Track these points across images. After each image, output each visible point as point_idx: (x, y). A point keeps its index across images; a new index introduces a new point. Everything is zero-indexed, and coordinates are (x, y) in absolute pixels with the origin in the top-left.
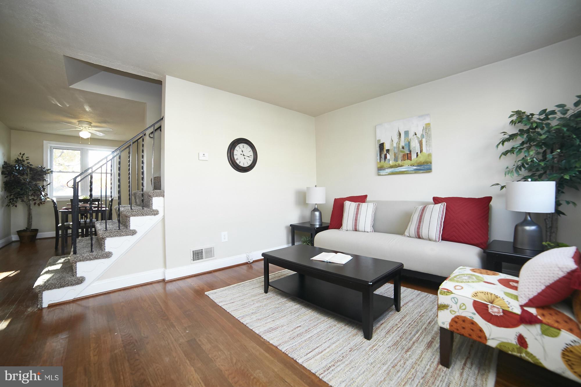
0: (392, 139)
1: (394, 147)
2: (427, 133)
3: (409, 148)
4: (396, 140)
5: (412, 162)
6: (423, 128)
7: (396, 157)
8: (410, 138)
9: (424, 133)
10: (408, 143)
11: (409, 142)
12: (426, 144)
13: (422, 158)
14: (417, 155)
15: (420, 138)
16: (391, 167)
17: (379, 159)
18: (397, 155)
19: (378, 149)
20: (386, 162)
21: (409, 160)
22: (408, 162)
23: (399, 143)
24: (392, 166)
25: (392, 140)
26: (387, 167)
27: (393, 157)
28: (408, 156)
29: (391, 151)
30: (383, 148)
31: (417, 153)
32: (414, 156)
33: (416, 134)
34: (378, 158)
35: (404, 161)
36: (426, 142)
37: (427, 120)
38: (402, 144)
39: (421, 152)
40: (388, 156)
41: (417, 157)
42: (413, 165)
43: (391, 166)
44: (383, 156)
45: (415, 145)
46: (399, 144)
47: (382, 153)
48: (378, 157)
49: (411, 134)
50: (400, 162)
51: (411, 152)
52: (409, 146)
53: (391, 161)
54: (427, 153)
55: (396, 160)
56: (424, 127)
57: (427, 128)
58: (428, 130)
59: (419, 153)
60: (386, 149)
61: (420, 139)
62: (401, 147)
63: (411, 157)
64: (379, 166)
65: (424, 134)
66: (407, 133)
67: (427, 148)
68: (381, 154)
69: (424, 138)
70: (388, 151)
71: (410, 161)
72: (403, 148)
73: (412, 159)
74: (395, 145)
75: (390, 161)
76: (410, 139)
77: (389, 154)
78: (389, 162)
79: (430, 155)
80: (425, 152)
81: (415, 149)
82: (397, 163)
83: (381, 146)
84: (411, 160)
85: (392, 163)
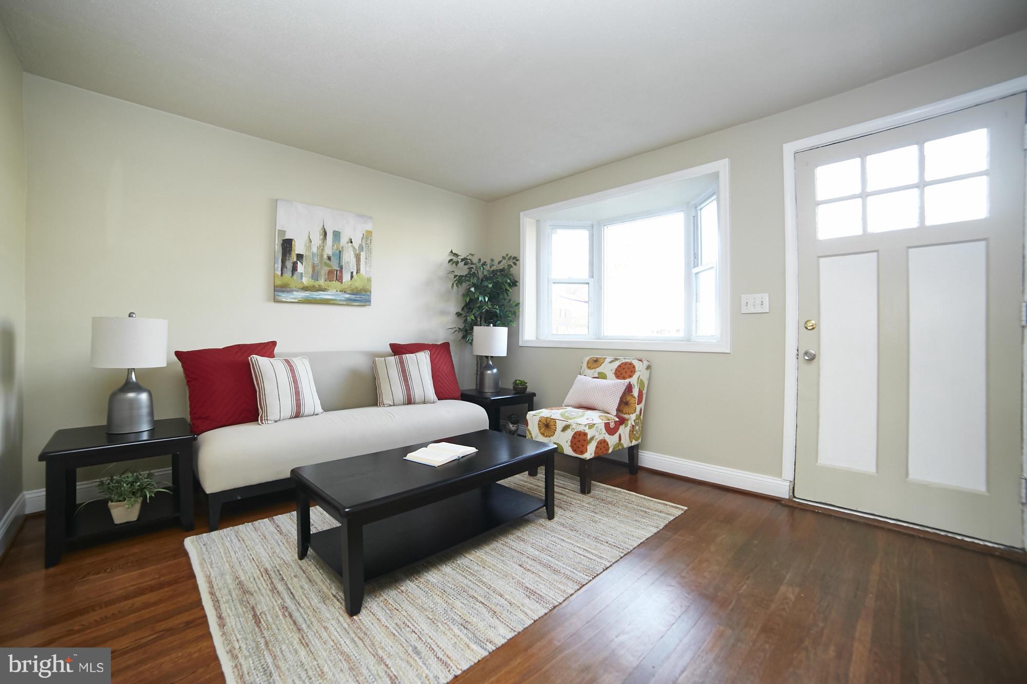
0: (309, 236)
1: (313, 254)
2: (367, 245)
3: (339, 261)
4: (317, 240)
5: (344, 286)
6: (362, 236)
7: (316, 271)
8: (341, 245)
9: (363, 244)
10: (338, 252)
11: (340, 251)
12: (366, 262)
13: (358, 283)
14: (352, 277)
15: (357, 249)
16: (305, 289)
17: (280, 269)
18: (317, 269)
19: (278, 248)
20: (295, 277)
21: (338, 281)
22: (335, 283)
23: (322, 248)
24: (307, 287)
25: (310, 239)
26: (296, 287)
27: (310, 271)
28: (336, 275)
29: (306, 259)
30: (291, 250)
31: (352, 273)
32: (346, 277)
33: (351, 242)
34: (278, 267)
35: (330, 281)
36: (366, 259)
37: (369, 226)
38: (328, 251)
39: (357, 273)
40: (300, 268)
41: (351, 279)
42: (345, 292)
43: (304, 287)
44: (289, 265)
45: (349, 258)
46: (323, 250)
47: (288, 258)
48: (278, 264)
49: (344, 240)
50: (322, 282)
51: (341, 268)
52: (340, 257)
53: (305, 277)
54: (366, 277)
55: (315, 276)
56: (363, 234)
57: (368, 236)
58: (369, 241)
59: (355, 273)
60: (297, 252)
61: (357, 252)
62: (325, 257)
63: (342, 277)
64: (278, 282)
65: (364, 246)
66: (337, 235)
67: (366, 267)
68: (286, 260)
69: (363, 251)
70: (300, 257)
71: (340, 283)
72: (329, 258)
73: (344, 281)
74: (315, 250)
75: (303, 278)
76: (343, 247)
77: (302, 264)
78: (302, 278)
79: (369, 280)
80: (364, 274)
81: (349, 266)
82: (316, 284)
83: (287, 245)
84: (342, 283)
85: (306, 281)
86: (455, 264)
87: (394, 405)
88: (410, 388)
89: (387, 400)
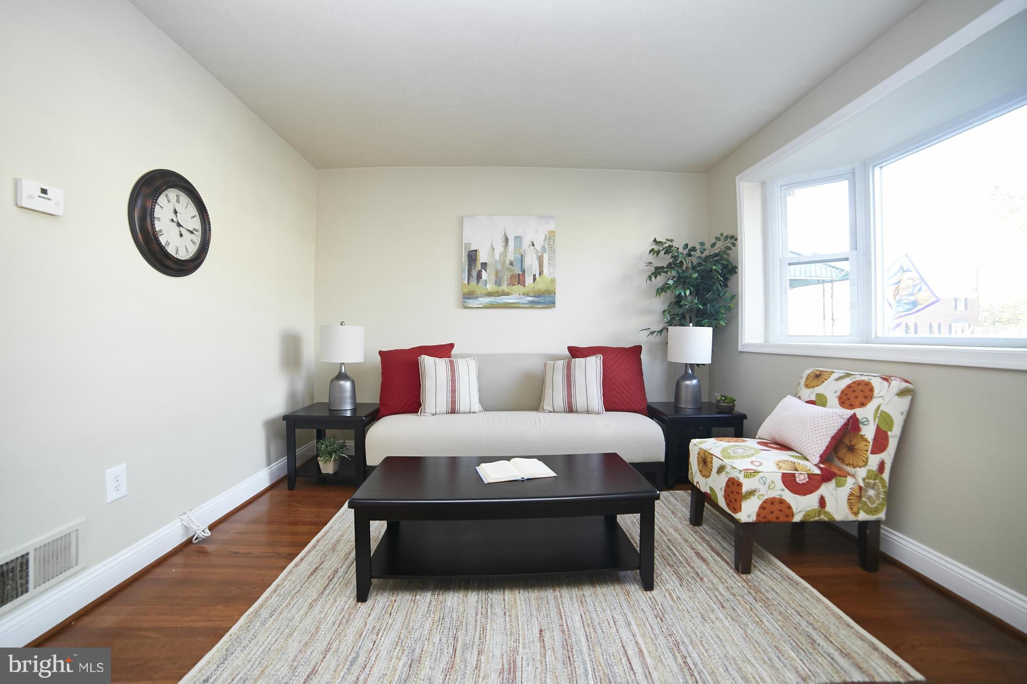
0: (492, 245)
1: (496, 261)
2: (550, 246)
3: (522, 265)
4: (499, 249)
5: (527, 289)
6: (544, 237)
7: (499, 277)
8: (523, 250)
9: (545, 245)
10: (519, 256)
11: (522, 256)
12: (549, 263)
13: (541, 285)
14: (535, 280)
15: (540, 251)
16: (490, 294)
17: (467, 278)
18: (500, 274)
19: (465, 259)
20: (480, 283)
21: (521, 285)
22: (519, 288)
23: (504, 254)
24: (491, 293)
25: (493, 248)
26: (481, 293)
27: (494, 278)
28: (519, 279)
29: (490, 267)
30: (476, 260)
31: (534, 276)
32: (529, 280)
33: (533, 245)
34: (465, 277)
35: (513, 285)
36: (549, 259)
37: (551, 226)
38: (511, 256)
39: (540, 275)
40: (484, 275)
41: (534, 282)
42: (528, 295)
43: (488, 293)
44: (474, 274)
45: (531, 262)
46: (505, 256)
47: (473, 268)
48: (465, 274)
49: (526, 244)
50: (504, 287)
51: (524, 272)
52: (522, 262)
53: (489, 283)
54: (550, 278)
55: (498, 282)
56: (546, 235)
57: (551, 237)
58: (552, 241)
59: (537, 276)
60: (481, 261)
61: (540, 254)
62: (508, 262)
63: (525, 280)
64: (466, 290)
65: (547, 247)
66: (518, 239)
67: (549, 269)
68: (472, 269)
69: (545, 252)
70: (484, 265)
71: (522, 287)
72: (511, 264)
73: (526, 284)
74: (497, 257)
75: (488, 285)
76: (525, 251)
77: (486, 271)
78: (486, 285)
79: (553, 281)
80: (547, 276)
81: (531, 269)
82: (500, 289)
83: (472, 257)
84: (524, 286)
85: (490, 287)
86: (655, 254)
87: (554, 412)
88: (571, 395)
89: (547, 405)
